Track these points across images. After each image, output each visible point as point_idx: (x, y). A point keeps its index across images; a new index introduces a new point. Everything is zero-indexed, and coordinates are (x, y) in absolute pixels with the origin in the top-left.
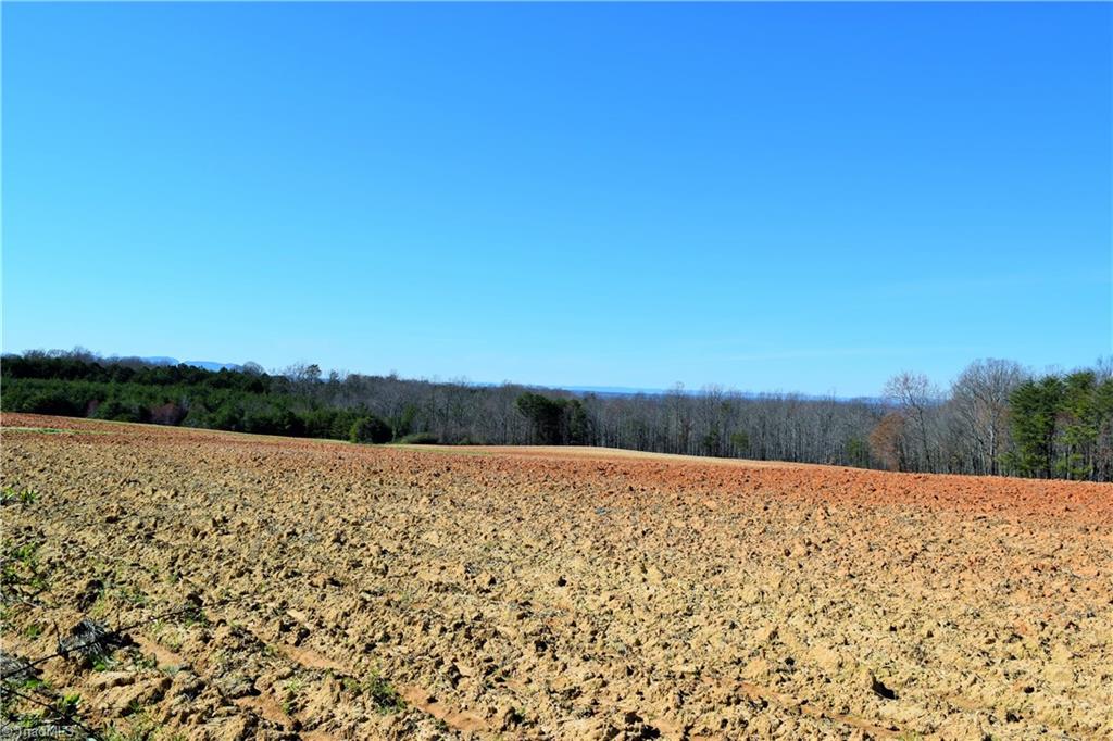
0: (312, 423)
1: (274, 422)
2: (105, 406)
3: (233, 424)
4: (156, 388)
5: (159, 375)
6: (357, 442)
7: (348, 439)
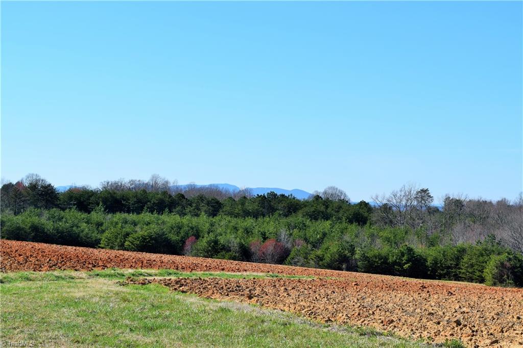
0: (435, 262)
1: (390, 260)
2: (203, 243)
3: (343, 262)
4: (249, 222)
5: (249, 206)
6: (495, 284)
7: (482, 280)
